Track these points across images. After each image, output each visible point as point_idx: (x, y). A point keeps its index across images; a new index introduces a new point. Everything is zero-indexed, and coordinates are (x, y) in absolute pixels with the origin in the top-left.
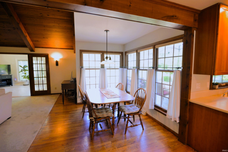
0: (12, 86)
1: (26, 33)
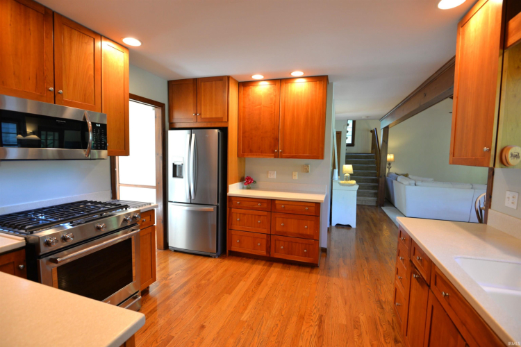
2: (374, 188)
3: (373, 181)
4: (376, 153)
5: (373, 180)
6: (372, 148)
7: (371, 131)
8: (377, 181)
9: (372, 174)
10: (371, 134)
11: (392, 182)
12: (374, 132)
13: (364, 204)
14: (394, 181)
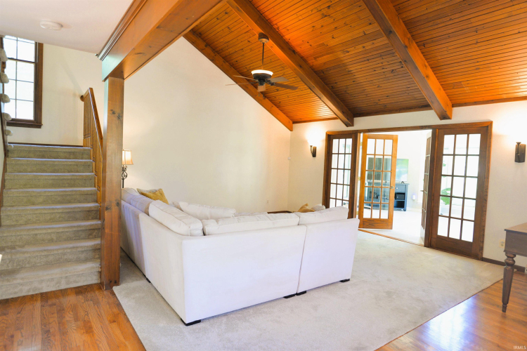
0: (405, 210)
1: (429, 67)
2: (91, 233)
3: (89, 214)
4: (93, 146)
5: (89, 211)
6: (85, 136)
7: (82, 98)
8: (98, 214)
9: (86, 197)
10: (82, 104)
11: (137, 218)
12: (88, 99)
13: (63, 287)
14: (142, 216)
